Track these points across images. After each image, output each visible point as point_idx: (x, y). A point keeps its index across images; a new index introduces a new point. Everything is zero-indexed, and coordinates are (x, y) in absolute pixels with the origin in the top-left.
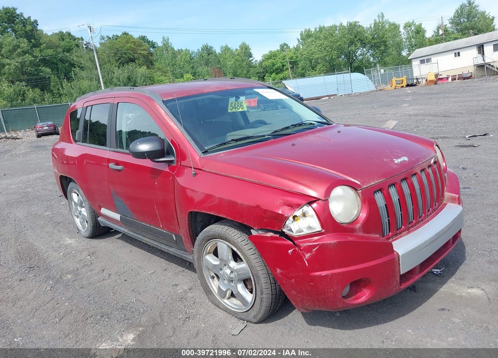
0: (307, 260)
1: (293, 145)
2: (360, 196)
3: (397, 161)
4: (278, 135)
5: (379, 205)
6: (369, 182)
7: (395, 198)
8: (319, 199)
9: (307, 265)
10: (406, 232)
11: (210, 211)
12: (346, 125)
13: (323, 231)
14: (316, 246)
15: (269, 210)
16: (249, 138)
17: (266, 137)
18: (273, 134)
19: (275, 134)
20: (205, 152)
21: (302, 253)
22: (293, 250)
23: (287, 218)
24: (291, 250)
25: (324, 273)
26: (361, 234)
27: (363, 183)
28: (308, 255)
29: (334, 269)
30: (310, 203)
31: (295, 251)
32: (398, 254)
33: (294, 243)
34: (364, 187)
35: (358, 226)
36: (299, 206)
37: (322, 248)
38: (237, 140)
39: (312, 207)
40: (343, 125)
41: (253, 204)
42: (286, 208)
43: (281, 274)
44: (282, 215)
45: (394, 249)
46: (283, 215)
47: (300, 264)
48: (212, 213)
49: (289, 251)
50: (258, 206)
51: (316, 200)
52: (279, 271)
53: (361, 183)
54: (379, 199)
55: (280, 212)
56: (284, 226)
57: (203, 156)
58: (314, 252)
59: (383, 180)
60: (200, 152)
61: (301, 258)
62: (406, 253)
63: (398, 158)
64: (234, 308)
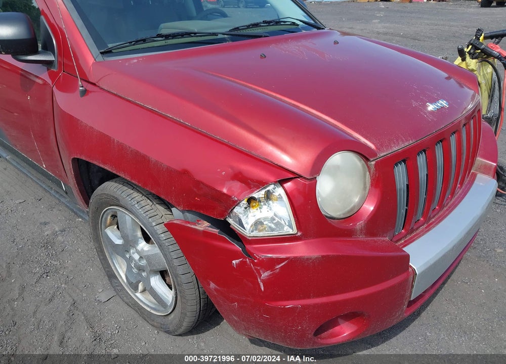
0: (263, 281)
1: (263, 57)
2: (372, 171)
3: (431, 107)
4: (239, 35)
5: (398, 187)
6: (389, 146)
7: (423, 173)
8: (300, 176)
9: (263, 289)
10: (425, 225)
11: (105, 163)
12: (344, 34)
13: (299, 234)
14: (282, 260)
15: (205, 182)
16: (189, 34)
17: (220, 36)
18: (233, 33)
19: (236, 33)
20: (107, 53)
21: (256, 269)
22: (241, 261)
23: (236, 203)
24: (237, 261)
25: (289, 305)
26: (362, 238)
27: (380, 147)
28: (265, 275)
29: (308, 297)
30: (282, 182)
31: (243, 264)
32: (414, 270)
33: (244, 248)
34: (382, 155)
35: (360, 225)
36: (261, 184)
37: (294, 263)
38: (167, 37)
39: (284, 188)
40: (339, 33)
41: (176, 166)
42: (236, 186)
43: (216, 290)
44: (228, 197)
45: (410, 264)
46: (230, 197)
47: (250, 284)
48: (107, 168)
49: (234, 262)
50: (185, 172)
51: (293, 176)
52: (212, 285)
53: (377, 148)
54: (399, 176)
55: (225, 191)
56: (229, 214)
57: (100, 58)
58: (278, 270)
59: (411, 142)
60: (96, 51)
61: (253, 277)
62: (426, 269)
63: (433, 101)
64: (148, 306)
